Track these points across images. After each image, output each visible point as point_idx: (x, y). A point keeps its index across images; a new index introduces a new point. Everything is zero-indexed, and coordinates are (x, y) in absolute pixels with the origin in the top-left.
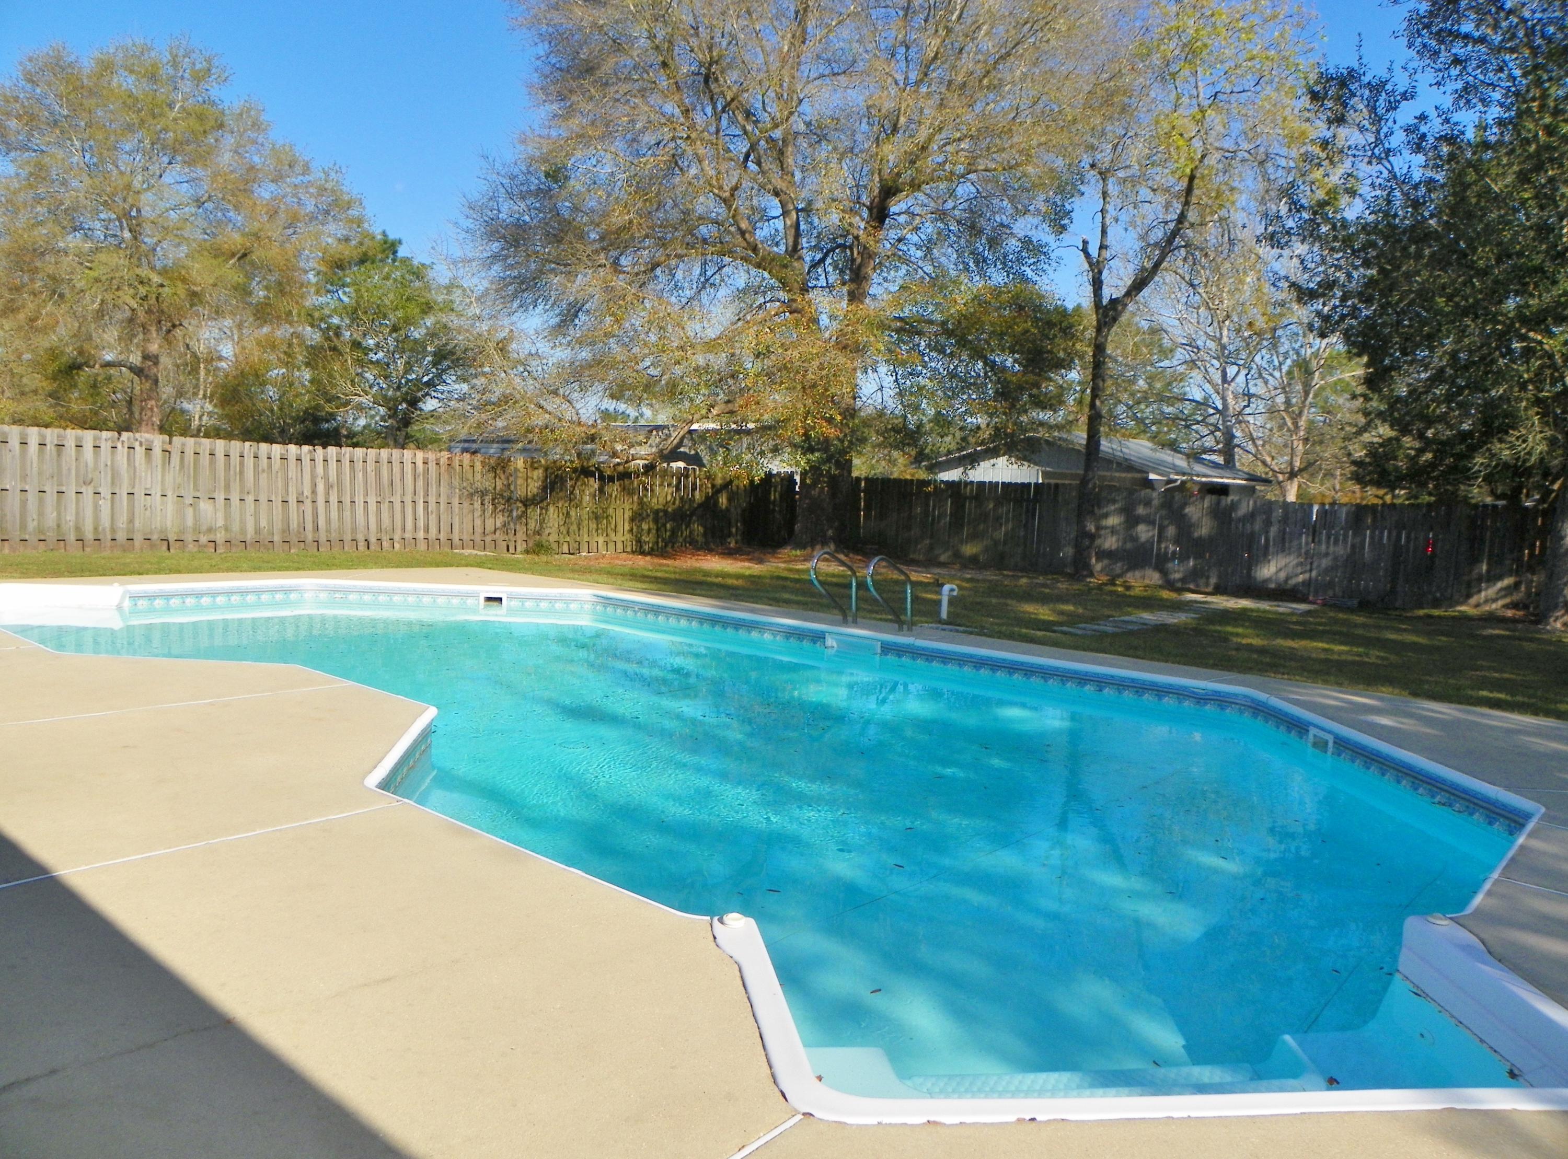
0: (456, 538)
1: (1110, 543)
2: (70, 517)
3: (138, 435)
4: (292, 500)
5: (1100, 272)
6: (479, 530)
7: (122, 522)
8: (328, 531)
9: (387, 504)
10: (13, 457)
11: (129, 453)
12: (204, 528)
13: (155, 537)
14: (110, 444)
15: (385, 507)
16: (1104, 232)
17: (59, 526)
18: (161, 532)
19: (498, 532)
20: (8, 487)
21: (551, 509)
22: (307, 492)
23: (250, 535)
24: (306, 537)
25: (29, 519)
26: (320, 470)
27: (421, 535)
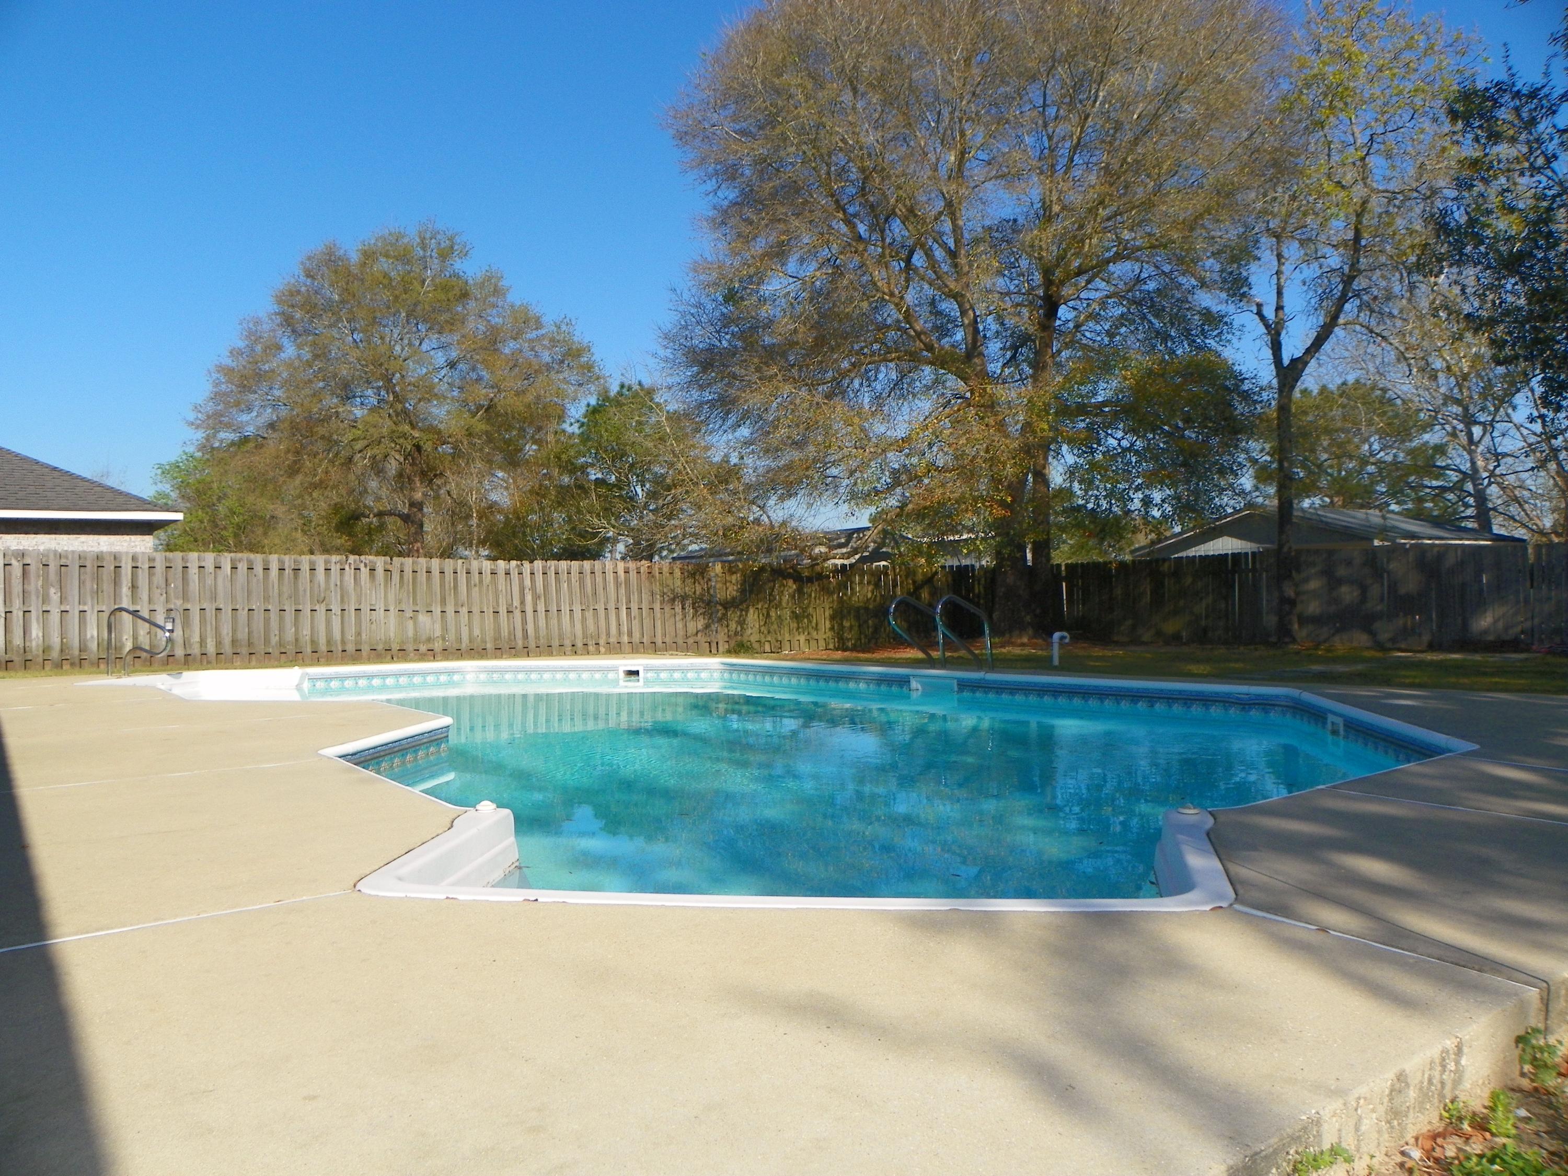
0: (659, 640)
1: (1313, 608)
2: (306, 632)
3: (363, 557)
4: (503, 610)
5: (1278, 334)
6: (681, 633)
7: (351, 636)
8: (537, 638)
9: (591, 611)
10: (258, 580)
11: (355, 574)
12: (424, 638)
13: (380, 647)
14: (338, 567)
15: (589, 614)
16: (1280, 293)
17: (297, 640)
18: (385, 642)
19: (699, 635)
20: (254, 607)
21: (751, 610)
22: (516, 603)
23: (464, 645)
24: (516, 644)
25: (272, 635)
26: (528, 582)
27: (625, 639)
